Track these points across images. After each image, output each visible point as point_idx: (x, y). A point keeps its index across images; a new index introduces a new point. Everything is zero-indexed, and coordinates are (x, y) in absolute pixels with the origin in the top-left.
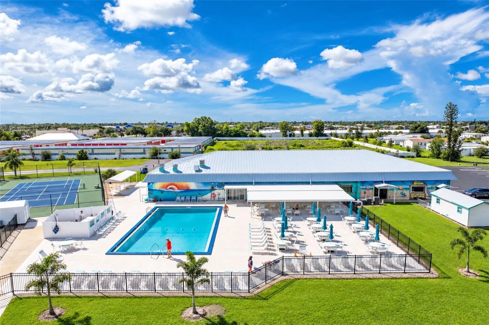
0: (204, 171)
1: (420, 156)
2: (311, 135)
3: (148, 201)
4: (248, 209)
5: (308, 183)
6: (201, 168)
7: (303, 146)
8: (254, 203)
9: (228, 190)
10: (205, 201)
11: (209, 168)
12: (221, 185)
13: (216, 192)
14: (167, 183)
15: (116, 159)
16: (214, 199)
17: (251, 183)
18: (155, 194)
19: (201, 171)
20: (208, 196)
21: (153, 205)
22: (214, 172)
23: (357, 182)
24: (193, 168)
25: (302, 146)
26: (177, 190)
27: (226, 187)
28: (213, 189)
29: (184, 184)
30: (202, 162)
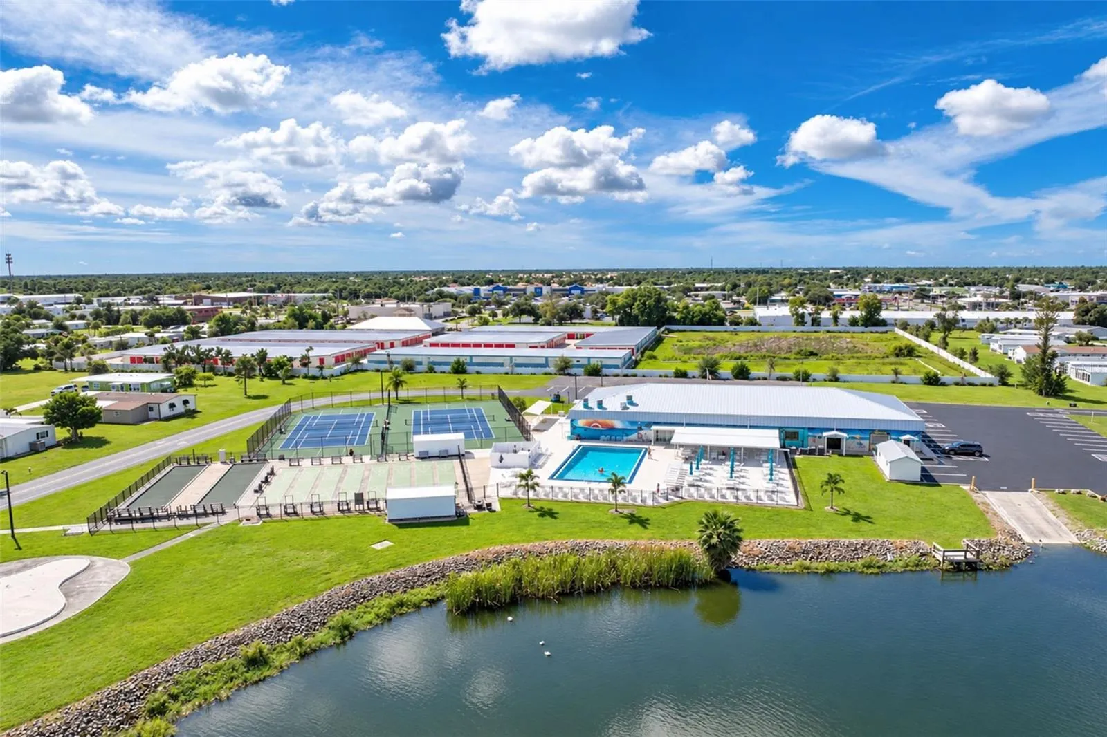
0: (632, 409)
1: (1005, 384)
2: (854, 322)
3: (572, 439)
4: (672, 452)
5: (745, 427)
6: (628, 406)
7: (816, 355)
8: (681, 446)
9: (657, 432)
10: (630, 441)
11: (637, 405)
12: (649, 425)
13: (642, 432)
14: (591, 420)
15: (507, 373)
16: (641, 440)
17: (681, 424)
18: (577, 431)
19: (628, 408)
20: (634, 436)
21: (578, 443)
22: (641, 411)
23: (803, 428)
24: (619, 405)
25: (812, 354)
26: (600, 428)
27: (654, 428)
28: (641, 429)
29: (609, 422)
30: (629, 398)
